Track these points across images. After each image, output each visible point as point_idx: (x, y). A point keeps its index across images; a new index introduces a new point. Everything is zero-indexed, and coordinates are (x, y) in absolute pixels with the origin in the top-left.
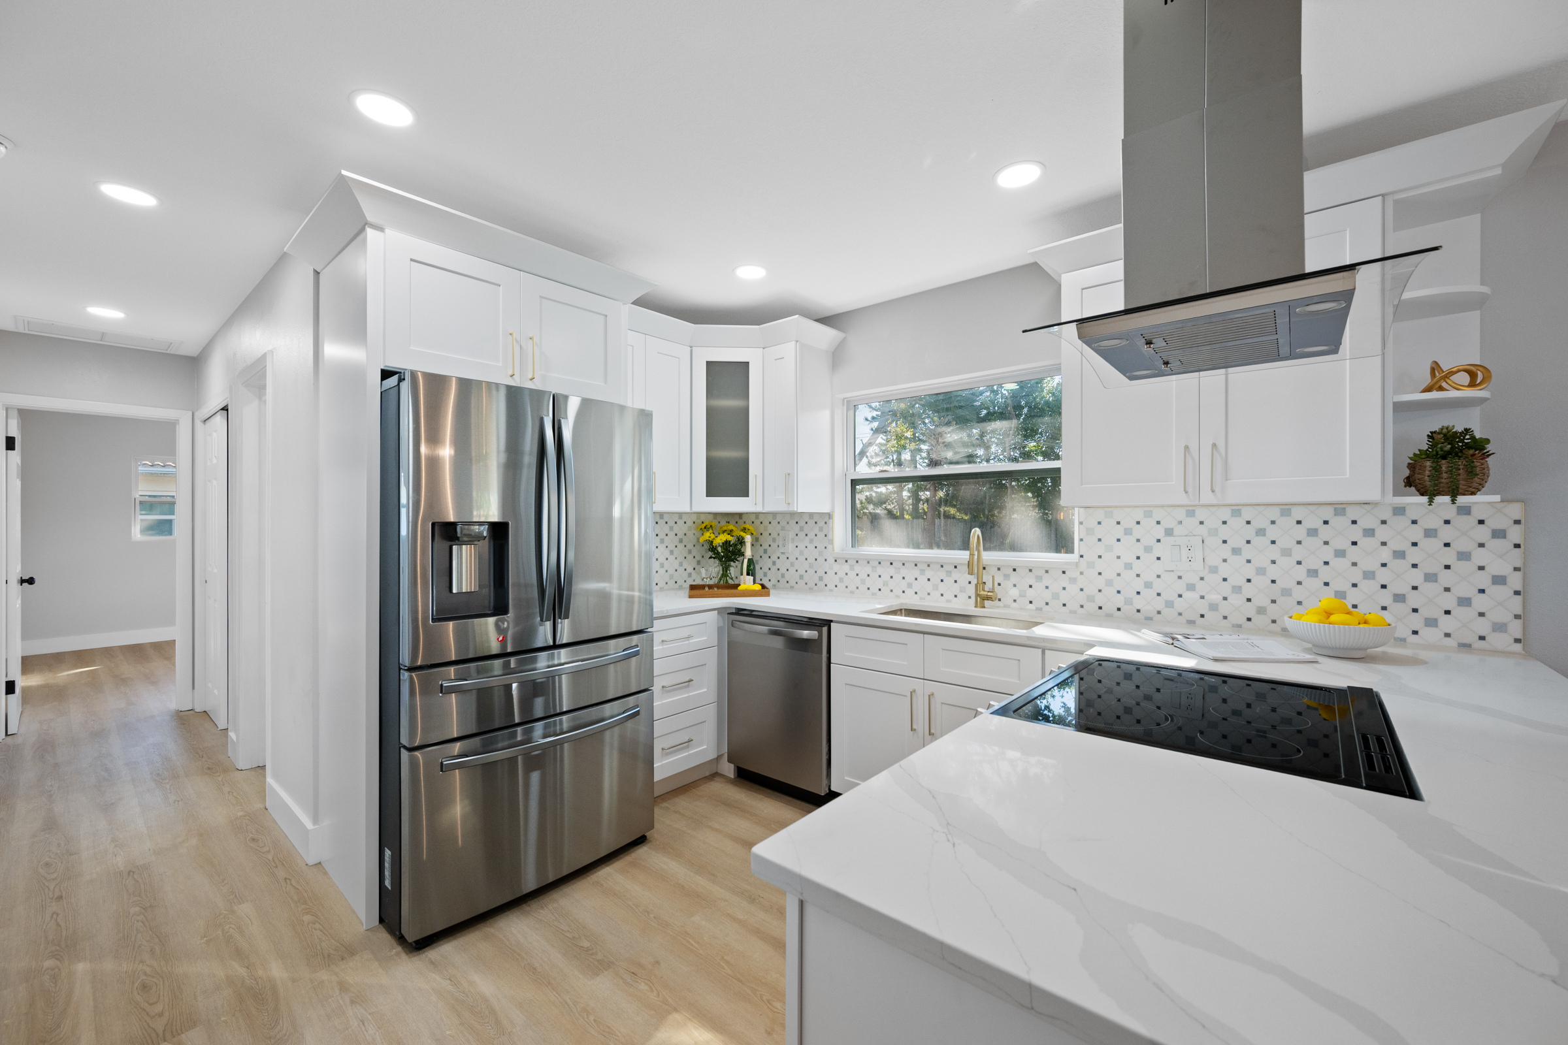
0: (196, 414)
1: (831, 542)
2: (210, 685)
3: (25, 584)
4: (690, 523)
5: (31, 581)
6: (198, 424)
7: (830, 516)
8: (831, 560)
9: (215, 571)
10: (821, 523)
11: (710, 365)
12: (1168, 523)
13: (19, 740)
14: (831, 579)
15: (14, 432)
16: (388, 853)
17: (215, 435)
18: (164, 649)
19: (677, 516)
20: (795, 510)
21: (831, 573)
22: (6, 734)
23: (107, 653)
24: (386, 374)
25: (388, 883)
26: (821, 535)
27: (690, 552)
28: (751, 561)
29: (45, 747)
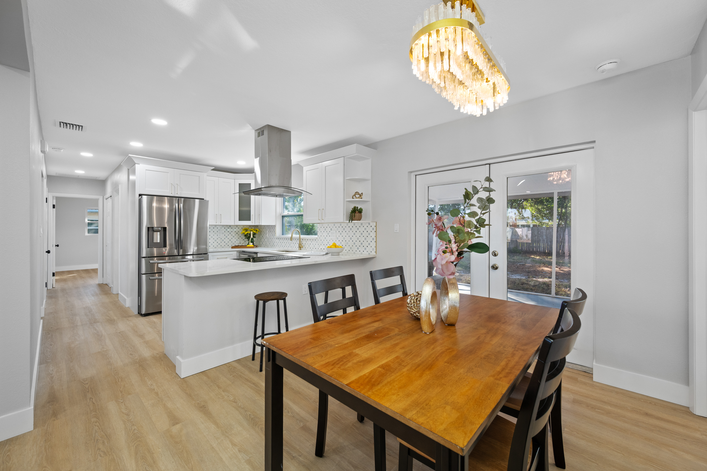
0: (104, 197)
1: (275, 233)
2: (107, 276)
3: (56, 247)
4: (240, 228)
5: (58, 246)
6: (105, 200)
7: (275, 226)
8: (275, 239)
9: (109, 242)
10: (274, 228)
11: (240, 184)
12: (331, 227)
13: (56, 289)
14: (275, 244)
15: (54, 204)
16: (139, 297)
17: (109, 203)
18: (95, 271)
19: (229, 226)
20: (261, 224)
21: (275, 242)
22: (53, 288)
23: (78, 271)
24: (140, 195)
25: (139, 304)
26: (274, 231)
27: (240, 237)
28: (252, 239)
29: (63, 290)
